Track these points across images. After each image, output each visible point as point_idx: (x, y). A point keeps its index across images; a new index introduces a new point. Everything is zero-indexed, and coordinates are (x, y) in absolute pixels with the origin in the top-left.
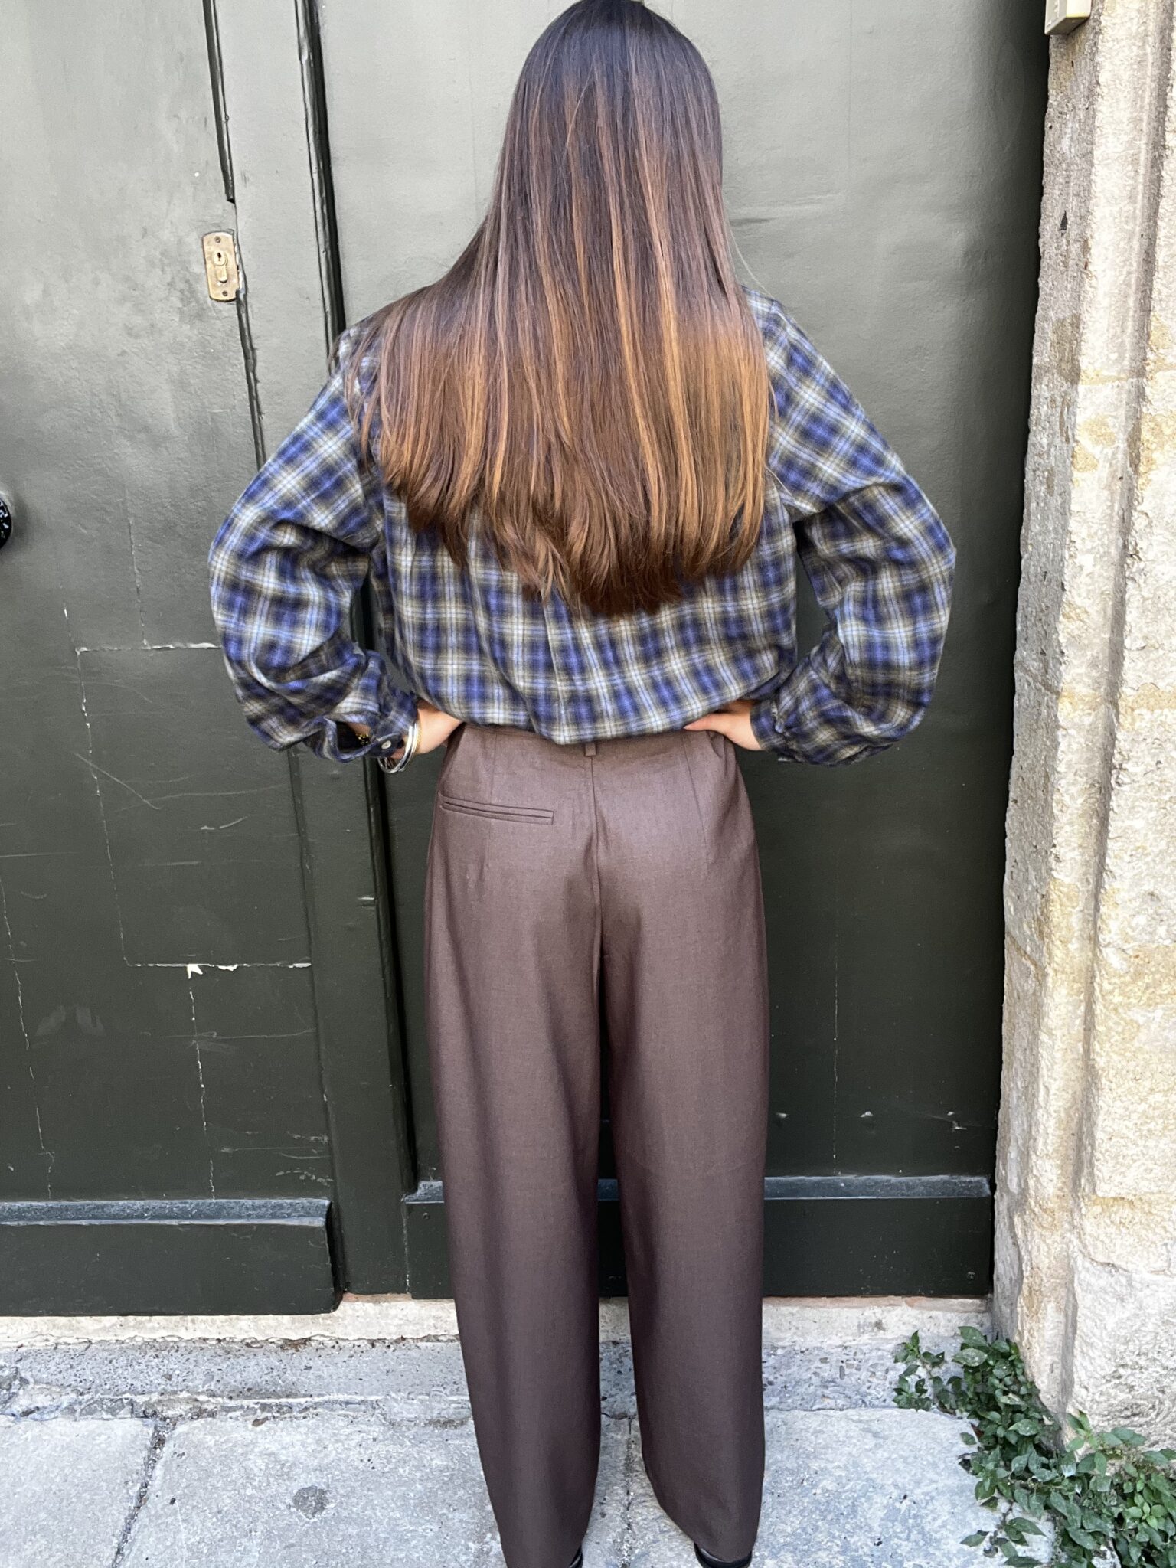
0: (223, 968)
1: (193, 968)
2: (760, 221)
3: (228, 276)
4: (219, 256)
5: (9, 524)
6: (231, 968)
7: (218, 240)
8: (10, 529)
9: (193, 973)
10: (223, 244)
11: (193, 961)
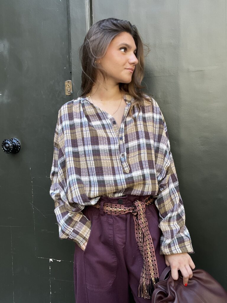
0: (58, 261)
1: (51, 260)
2: (201, 71)
3: (70, 90)
4: (68, 85)
5: (20, 147)
6: (60, 261)
7: (68, 82)
8: (20, 148)
9: (51, 261)
10: (70, 82)
11: (51, 258)
